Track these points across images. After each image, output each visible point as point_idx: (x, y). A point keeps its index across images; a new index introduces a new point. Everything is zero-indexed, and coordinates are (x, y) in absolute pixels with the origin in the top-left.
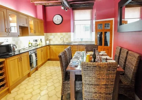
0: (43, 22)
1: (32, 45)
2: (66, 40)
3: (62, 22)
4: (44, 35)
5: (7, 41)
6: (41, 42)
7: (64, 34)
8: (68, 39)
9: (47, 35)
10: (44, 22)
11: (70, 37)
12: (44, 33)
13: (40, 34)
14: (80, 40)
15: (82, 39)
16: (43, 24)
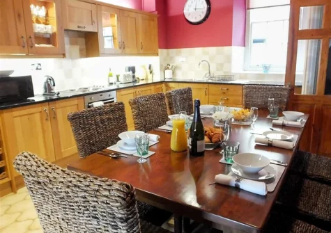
0: (156, 20)
1: (118, 81)
2: (218, 70)
3: (207, 17)
4: (157, 55)
5: (37, 69)
6: (151, 72)
7: (212, 50)
8: (222, 65)
9: (168, 54)
10: (158, 18)
11: (229, 59)
12: (160, 50)
13: (141, 52)
14: (262, 69)
15: (266, 68)
16: (155, 24)
